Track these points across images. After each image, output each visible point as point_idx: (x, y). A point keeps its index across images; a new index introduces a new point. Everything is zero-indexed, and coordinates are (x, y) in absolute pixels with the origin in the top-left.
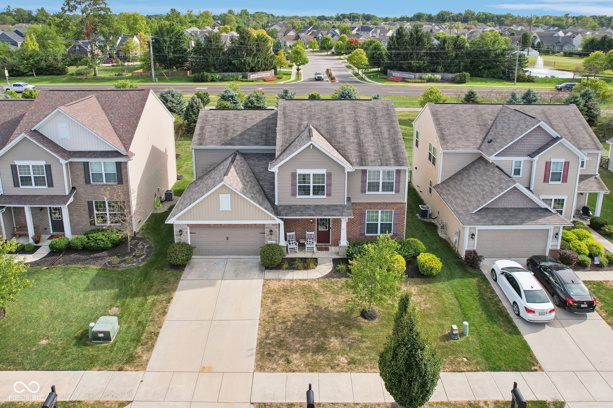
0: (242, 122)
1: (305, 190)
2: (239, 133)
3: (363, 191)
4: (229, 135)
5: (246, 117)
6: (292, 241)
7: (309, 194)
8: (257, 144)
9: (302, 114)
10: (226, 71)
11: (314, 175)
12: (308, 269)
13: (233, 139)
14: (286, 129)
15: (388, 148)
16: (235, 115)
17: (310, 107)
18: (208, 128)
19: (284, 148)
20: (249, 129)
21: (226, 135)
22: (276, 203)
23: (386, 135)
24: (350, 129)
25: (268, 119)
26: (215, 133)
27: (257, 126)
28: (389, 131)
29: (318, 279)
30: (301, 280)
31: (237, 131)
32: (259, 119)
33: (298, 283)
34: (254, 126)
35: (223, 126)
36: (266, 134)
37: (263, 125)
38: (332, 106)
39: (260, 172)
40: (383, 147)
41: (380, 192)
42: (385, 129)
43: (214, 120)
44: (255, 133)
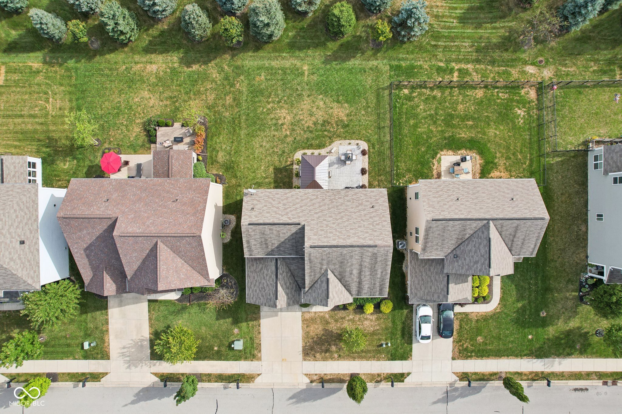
0: (277, 236)
2: (276, 245)
4: (269, 247)
5: (278, 231)
8: (290, 254)
13: (272, 250)
16: (270, 229)
18: (253, 242)
20: (283, 242)
21: (267, 247)
24: (355, 272)
25: (296, 233)
26: (258, 245)
27: (289, 239)
31: (274, 244)
32: (289, 234)
34: (286, 239)
35: (263, 240)
36: (296, 247)
37: (293, 239)
42: (379, 271)
43: (255, 235)
44: (287, 246)
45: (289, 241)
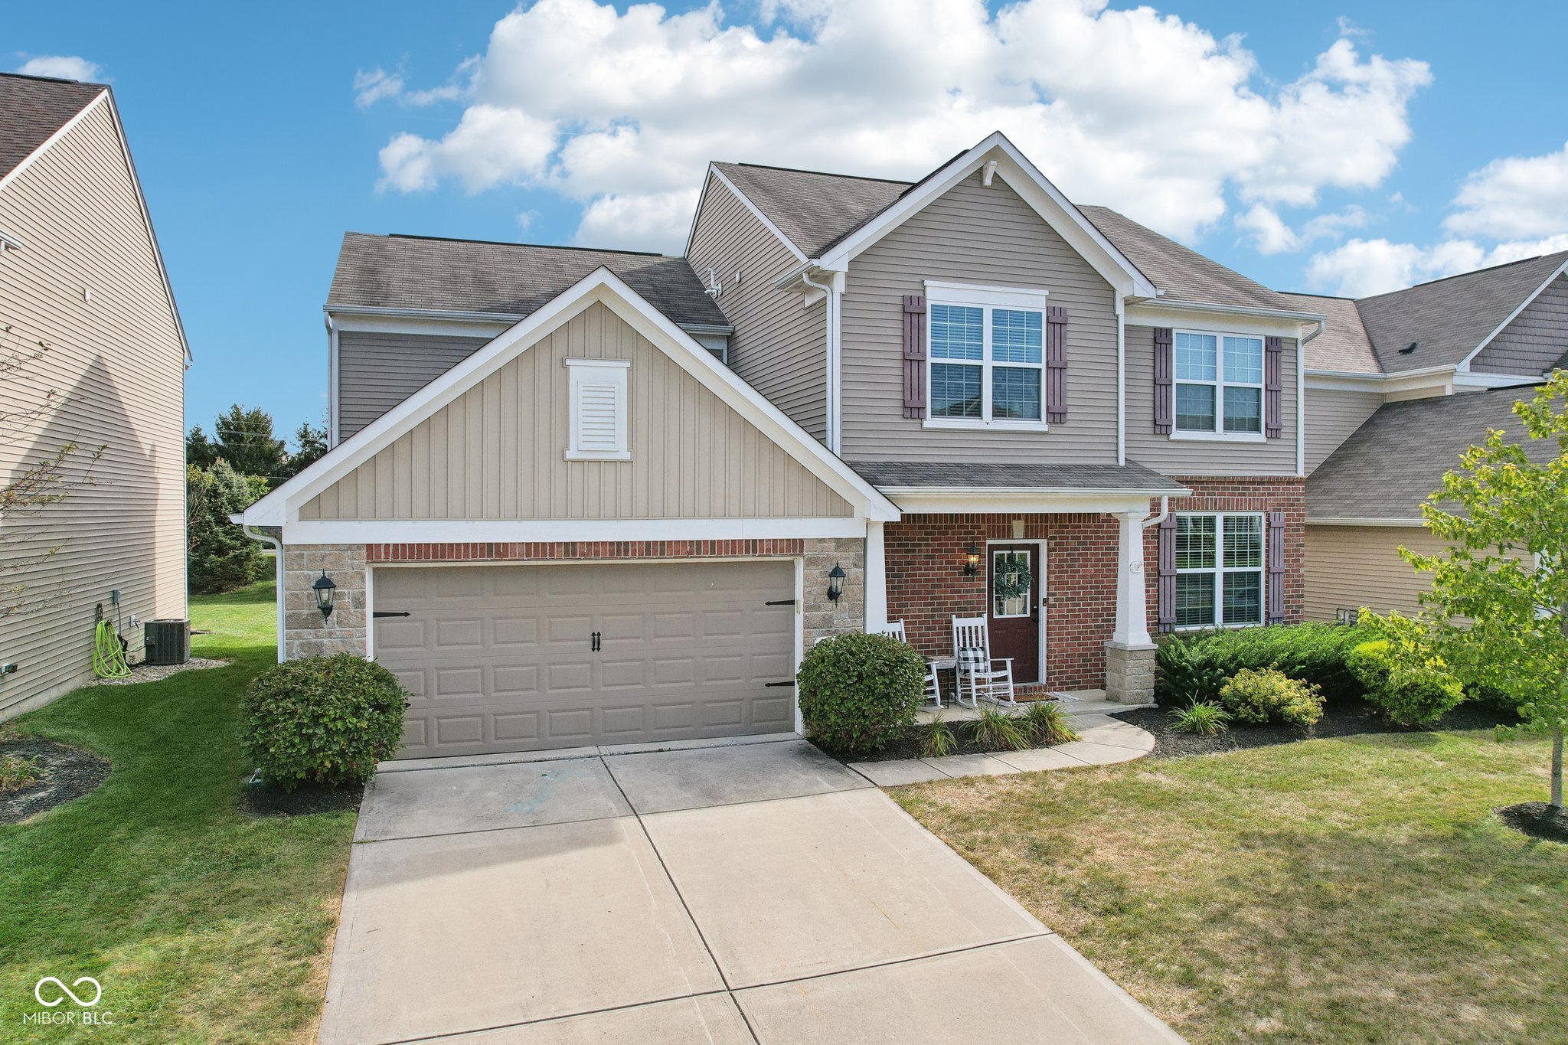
1: (960, 392)
3: (1160, 428)
7: (976, 410)
11: (999, 316)
25: (648, 272)
26: (432, 284)
35: (465, 272)
41: (1220, 434)
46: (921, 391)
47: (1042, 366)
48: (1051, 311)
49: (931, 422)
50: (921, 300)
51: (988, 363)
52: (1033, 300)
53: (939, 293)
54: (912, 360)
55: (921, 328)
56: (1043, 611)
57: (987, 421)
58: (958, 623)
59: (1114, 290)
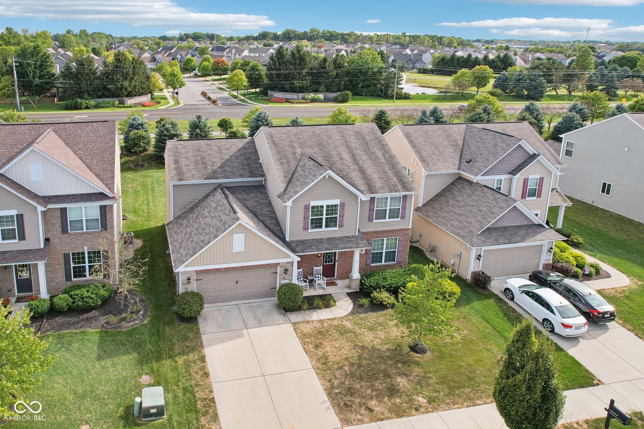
0: (218, 152)
1: (317, 223)
2: (219, 165)
3: (370, 220)
4: (209, 167)
5: (219, 147)
6: (300, 278)
7: (321, 227)
8: (242, 176)
9: (291, 142)
10: (100, 97)
11: (328, 206)
12: (329, 307)
13: (214, 172)
14: (281, 158)
15: (390, 173)
16: (207, 145)
17: (297, 133)
18: (183, 162)
19: (288, 179)
20: (227, 160)
21: (206, 168)
22: (287, 239)
23: (383, 160)
24: (346, 156)
25: (245, 148)
26: (192, 166)
27: (235, 156)
28: (384, 156)
29: (346, 316)
30: (330, 319)
31: (216, 163)
32: (234, 149)
33: (329, 323)
34: (232, 156)
35: (199, 158)
36: (248, 165)
37: (241, 155)
38: (318, 132)
39: (254, 207)
40: (385, 172)
41: (387, 220)
42: (379, 154)
43: (186, 152)
44: (235, 164)
45: (236, 158)
46: (308, 225)
47: (338, 216)
48: (341, 204)
49: (310, 231)
50: (309, 205)
51: (324, 217)
52: (337, 202)
53: (313, 203)
54: (306, 218)
55: (309, 212)
56: (336, 263)
57: (324, 228)
58: (315, 268)
59: (357, 197)
